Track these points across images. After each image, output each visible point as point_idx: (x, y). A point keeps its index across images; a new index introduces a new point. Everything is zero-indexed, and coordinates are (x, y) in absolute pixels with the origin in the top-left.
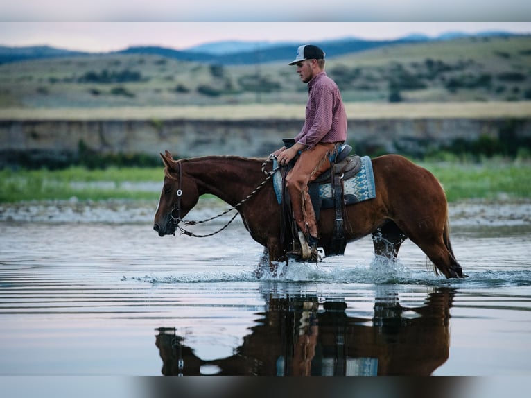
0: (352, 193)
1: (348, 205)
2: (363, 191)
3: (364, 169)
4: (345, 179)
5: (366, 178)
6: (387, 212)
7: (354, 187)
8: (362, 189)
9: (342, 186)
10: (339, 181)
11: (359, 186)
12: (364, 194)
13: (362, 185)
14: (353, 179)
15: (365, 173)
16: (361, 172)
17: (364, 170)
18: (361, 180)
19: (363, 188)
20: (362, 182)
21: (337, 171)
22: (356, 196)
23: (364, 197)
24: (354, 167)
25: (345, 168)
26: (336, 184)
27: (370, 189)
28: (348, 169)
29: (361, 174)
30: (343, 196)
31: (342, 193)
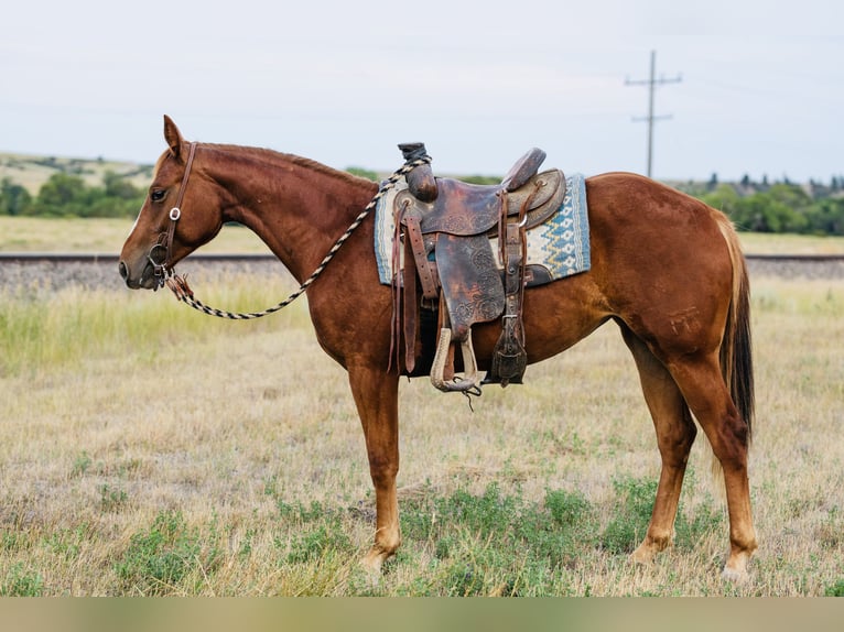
0: (540, 262)
1: (531, 287)
2: (562, 258)
3: (570, 205)
4: (528, 228)
5: (571, 228)
6: (607, 304)
7: (544, 249)
8: (562, 253)
9: (523, 242)
10: (517, 232)
11: (555, 246)
12: (566, 263)
13: (562, 243)
14: (544, 229)
15: (570, 216)
16: (563, 213)
17: (569, 209)
18: (560, 231)
19: (565, 249)
20: (563, 236)
21: (512, 211)
22: (549, 267)
23: (566, 268)
24: (551, 198)
25: (530, 201)
26: (509, 238)
27: (578, 252)
28: (536, 203)
29: (562, 218)
30: (521, 268)
31: (524, 259)
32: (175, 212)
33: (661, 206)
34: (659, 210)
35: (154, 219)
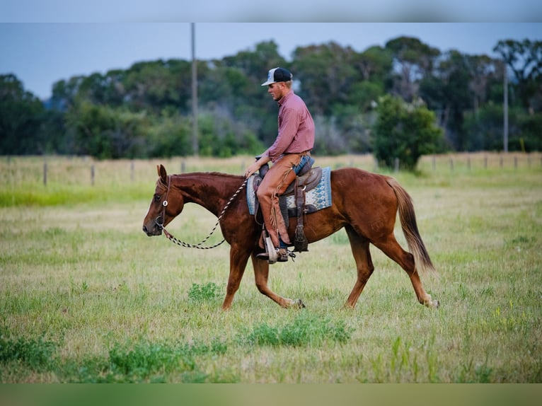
0: (312, 204)
1: (308, 214)
2: (320, 201)
3: (324, 180)
4: (306, 191)
5: (324, 190)
7: (313, 198)
9: (304, 197)
10: (302, 193)
11: (318, 197)
12: (322, 203)
13: (320, 196)
14: (314, 190)
15: (324, 185)
16: (321, 184)
17: (323, 182)
18: (320, 191)
19: (321, 198)
20: (321, 193)
21: (300, 184)
22: (315, 205)
23: (322, 206)
24: (315, 179)
25: (307, 180)
26: (299, 195)
27: (327, 199)
28: (310, 181)
29: (320, 186)
30: (304, 206)
31: (304, 203)
32: (165, 203)
33: (362, 179)
34: (361, 181)
35: (156, 207)
